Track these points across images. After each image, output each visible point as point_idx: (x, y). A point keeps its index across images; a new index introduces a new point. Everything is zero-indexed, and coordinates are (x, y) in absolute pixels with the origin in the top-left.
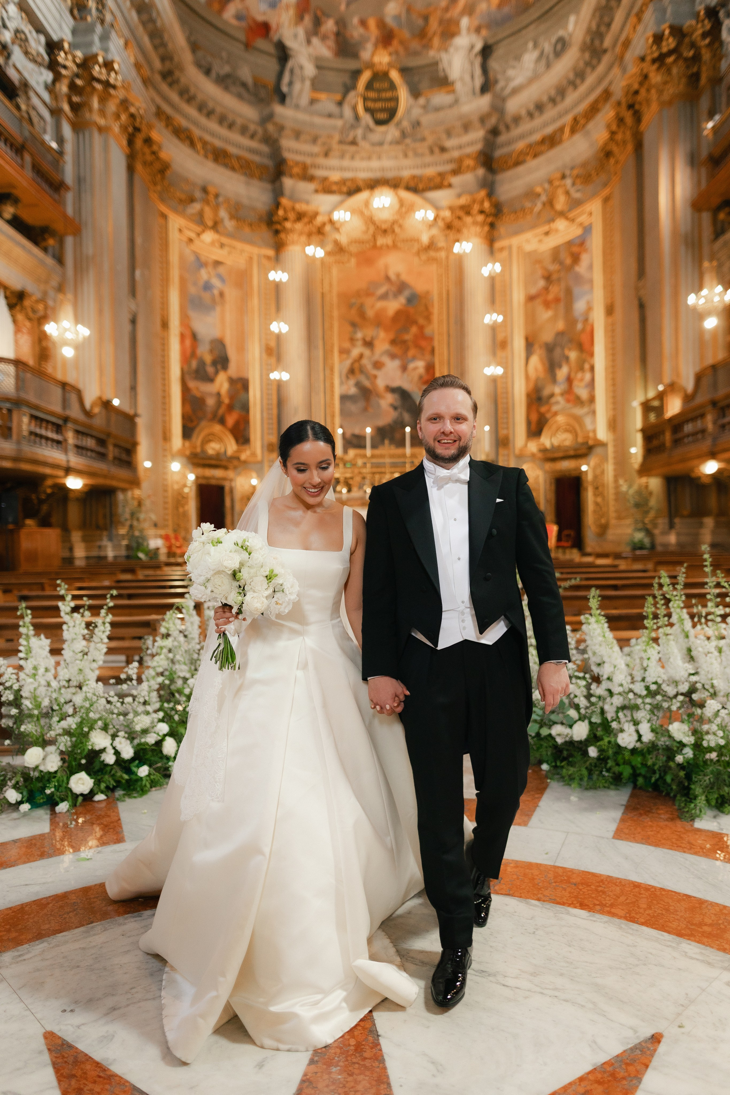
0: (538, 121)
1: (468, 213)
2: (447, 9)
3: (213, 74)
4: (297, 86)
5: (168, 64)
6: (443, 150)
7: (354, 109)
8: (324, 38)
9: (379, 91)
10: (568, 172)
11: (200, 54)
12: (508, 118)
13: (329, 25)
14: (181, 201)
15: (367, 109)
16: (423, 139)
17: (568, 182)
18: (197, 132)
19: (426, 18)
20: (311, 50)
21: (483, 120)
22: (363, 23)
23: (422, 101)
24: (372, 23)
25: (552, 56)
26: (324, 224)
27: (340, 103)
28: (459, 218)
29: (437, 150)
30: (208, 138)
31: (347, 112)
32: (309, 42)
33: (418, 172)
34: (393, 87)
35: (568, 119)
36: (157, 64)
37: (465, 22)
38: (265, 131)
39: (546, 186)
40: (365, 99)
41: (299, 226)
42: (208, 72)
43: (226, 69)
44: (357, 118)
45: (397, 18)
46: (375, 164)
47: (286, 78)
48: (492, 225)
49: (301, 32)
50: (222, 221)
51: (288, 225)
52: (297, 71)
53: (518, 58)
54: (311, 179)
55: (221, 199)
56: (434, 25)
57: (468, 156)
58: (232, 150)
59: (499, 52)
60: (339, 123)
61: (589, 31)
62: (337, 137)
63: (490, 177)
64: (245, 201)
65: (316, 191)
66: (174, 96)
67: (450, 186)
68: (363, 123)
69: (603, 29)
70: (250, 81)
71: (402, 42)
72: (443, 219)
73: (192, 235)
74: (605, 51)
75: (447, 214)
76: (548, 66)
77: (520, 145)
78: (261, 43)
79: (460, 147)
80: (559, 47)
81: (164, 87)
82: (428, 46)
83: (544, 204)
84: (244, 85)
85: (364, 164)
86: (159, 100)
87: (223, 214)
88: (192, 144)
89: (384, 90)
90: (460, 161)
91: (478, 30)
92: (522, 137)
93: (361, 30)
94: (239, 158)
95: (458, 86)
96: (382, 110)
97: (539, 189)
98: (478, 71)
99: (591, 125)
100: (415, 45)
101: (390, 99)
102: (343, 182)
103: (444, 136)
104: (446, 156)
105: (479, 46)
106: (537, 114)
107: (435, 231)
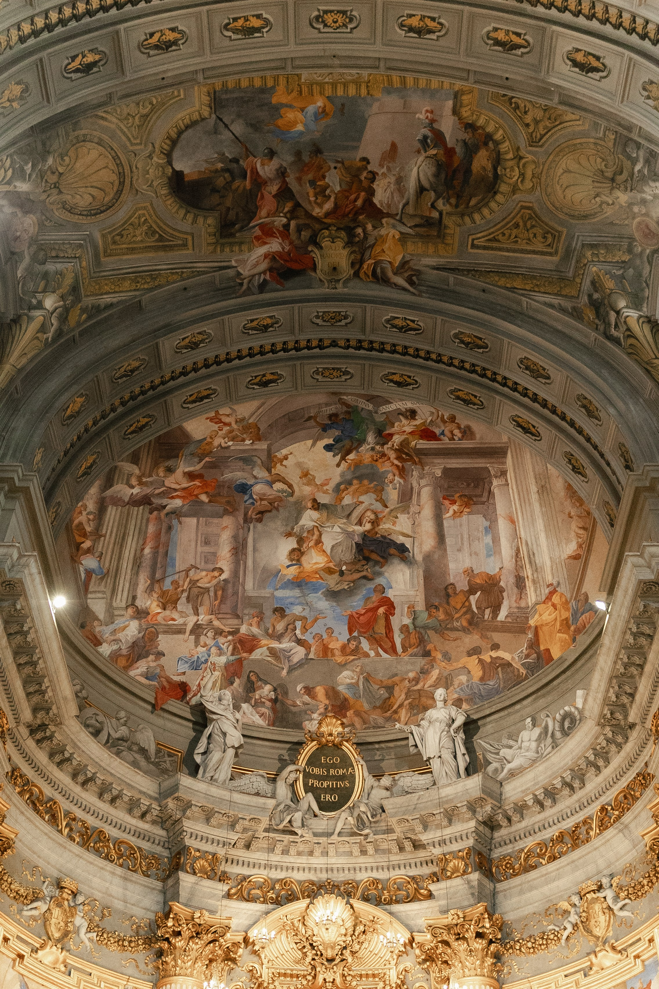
0: (550, 813)
1: (459, 937)
2: (416, 680)
3: (104, 736)
4: (216, 756)
5: (41, 715)
6: (417, 846)
7: (292, 786)
8: (256, 705)
9: (328, 767)
10: (605, 881)
11: (89, 712)
12: (508, 807)
13: (266, 691)
14: (17, 897)
15: (308, 789)
16: (390, 831)
17: (609, 894)
18: (64, 804)
19: (390, 689)
20: (238, 716)
21: (472, 807)
22: (309, 691)
23: (386, 781)
24: (320, 691)
25: (558, 735)
26: (236, 945)
27: (273, 780)
28: (446, 943)
29: (408, 845)
30: (79, 813)
31: (282, 790)
32: (237, 708)
33: (382, 875)
34: (346, 762)
35: (594, 809)
36: (27, 715)
37: (440, 693)
38: (163, 808)
39: (575, 899)
40: (307, 776)
41: (196, 946)
42: (96, 733)
43: (123, 731)
44: (295, 798)
45: (352, 686)
46: (318, 861)
47: (201, 747)
48: (497, 957)
49: (228, 694)
50: (77, 931)
51: (179, 943)
52: (218, 738)
53: (513, 736)
54: (223, 878)
55: (80, 899)
56: (400, 696)
57: (455, 855)
58: (113, 832)
59: (487, 728)
60: (271, 803)
61: (606, 701)
62: (265, 822)
63: (489, 885)
64: (118, 905)
65: (228, 896)
66: (42, 757)
67: (430, 896)
68: (304, 805)
69: (625, 700)
70: (152, 749)
71: (358, 714)
72: (421, 946)
73: (25, 950)
74: (632, 726)
75: (425, 938)
76: (555, 745)
77: (529, 843)
78: (174, 705)
79: (442, 842)
80: (566, 724)
81: (30, 744)
82: (393, 719)
83: (575, 926)
84: (143, 751)
85: (303, 860)
86: (18, 760)
87: (80, 921)
88: (54, 819)
89: (334, 766)
90: (444, 860)
91: (458, 703)
92: (530, 833)
93: (306, 698)
94: (118, 843)
95: (435, 765)
96: (331, 791)
97: (565, 905)
98: (461, 749)
99: (627, 818)
100: (376, 717)
101: (342, 778)
102: (271, 884)
103: (419, 828)
104: (422, 854)
105: (460, 720)
106: (548, 803)
107: (408, 962)
